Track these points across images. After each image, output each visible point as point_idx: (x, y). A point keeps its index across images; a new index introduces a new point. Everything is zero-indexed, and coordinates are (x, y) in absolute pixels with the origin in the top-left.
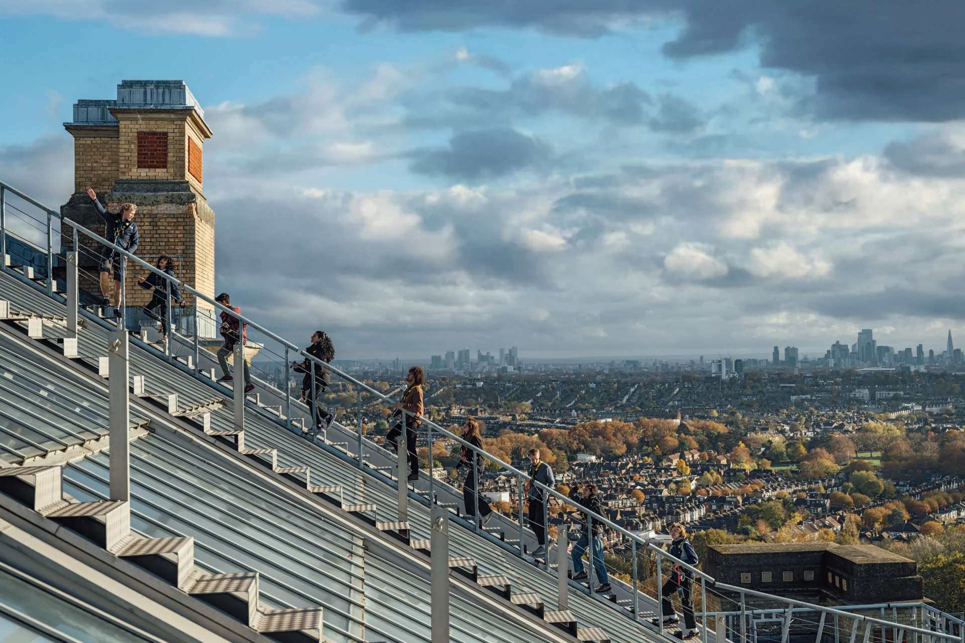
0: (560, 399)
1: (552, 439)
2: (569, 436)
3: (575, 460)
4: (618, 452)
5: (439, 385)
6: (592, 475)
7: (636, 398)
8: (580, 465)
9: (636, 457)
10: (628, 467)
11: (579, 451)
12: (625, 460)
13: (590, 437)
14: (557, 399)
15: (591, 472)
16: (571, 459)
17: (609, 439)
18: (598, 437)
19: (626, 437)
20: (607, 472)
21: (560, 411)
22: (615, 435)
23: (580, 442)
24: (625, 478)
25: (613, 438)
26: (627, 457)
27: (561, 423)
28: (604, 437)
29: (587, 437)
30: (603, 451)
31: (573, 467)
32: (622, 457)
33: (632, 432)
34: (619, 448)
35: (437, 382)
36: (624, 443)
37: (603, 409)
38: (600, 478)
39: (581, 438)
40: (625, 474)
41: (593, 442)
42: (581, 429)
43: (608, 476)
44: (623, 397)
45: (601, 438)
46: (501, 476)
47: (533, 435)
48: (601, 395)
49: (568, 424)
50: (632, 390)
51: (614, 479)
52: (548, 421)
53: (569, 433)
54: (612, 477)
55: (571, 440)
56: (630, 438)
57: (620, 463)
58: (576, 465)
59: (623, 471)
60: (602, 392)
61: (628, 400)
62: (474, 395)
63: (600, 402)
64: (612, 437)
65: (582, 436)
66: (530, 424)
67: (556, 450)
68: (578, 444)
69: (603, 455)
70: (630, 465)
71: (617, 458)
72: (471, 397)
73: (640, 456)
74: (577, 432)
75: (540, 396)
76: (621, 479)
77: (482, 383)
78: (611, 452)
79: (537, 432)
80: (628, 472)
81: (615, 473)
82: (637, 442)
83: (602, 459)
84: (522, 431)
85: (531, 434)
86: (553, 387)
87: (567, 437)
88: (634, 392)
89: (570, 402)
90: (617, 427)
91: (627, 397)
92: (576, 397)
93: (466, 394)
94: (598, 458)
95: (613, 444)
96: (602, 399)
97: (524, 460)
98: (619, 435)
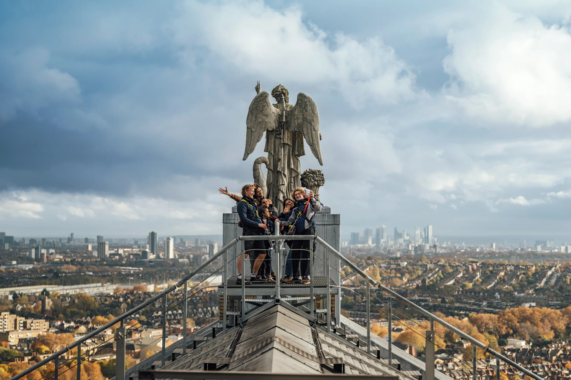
0: (480, 280)
1: (482, 323)
2: (498, 321)
3: (505, 344)
4: (547, 338)
5: (365, 264)
6: (524, 360)
7: (553, 281)
8: (512, 351)
9: (564, 343)
10: (558, 354)
11: (507, 335)
12: (553, 346)
13: (518, 322)
14: (478, 280)
15: (523, 357)
16: (502, 343)
17: (536, 325)
18: (525, 322)
19: (552, 323)
20: (538, 358)
21: (484, 294)
22: (542, 320)
23: (509, 327)
24: (558, 365)
25: (541, 324)
26: (556, 342)
27: (488, 307)
28: (531, 323)
29: (516, 322)
30: (532, 336)
31: (506, 352)
32: (550, 342)
33: (559, 318)
34: (546, 334)
35: (363, 261)
36: (552, 328)
37: (524, 292)
38: (534, 365)
39: (510, 323)
40: (555, 361)
41: (521, 327)
42: (510, 314)
43: (541, 363)
44: (542, 280)
45: (529, 323)
46: (438, 360)
47: (463, 318)
48: (520, 278)
49: (495, 308)
50: (550, 273)
51: (547, 366)
52: (474, 304)
53: (499, 318)
54: (545, 363)
55: (500, 324)
56: (556, 325)
57: (550, 350)
58: (509, 350)
59: (554, 358)
60: (520, 274)
61: (546, 283)
62: (398, 275)
63: (519, 284)
64: (539, 322)
65: (511, 321)
66: (458, 307)
67: (487, 335)
68: (506, 328)
69: (532, 340)
70: (561, 352)
71: (546, 344)
72: (396, 277)
73: (567, 342)
74: (506, 317)
75: (462, 277)
76: (553, 366)
77: (406, 263)
78: (540, 337)
79: (466, 315)
80: (559, 359)
81: (546, 360)
82: (564, 327)
83: (531, 344)
84: (453, 315)
85: (461, 317)
86: (473, 269)
87: (496, 322)
88: (552, 275)
89: (490, 284)
90: (545, 313)
91: (544, 280)
92: (496, 278)
93: (390, 273)
94: (528, 343)
95: (541, 330)
96: (521, 281)
97: (457, 343)
98: (546, 321)
